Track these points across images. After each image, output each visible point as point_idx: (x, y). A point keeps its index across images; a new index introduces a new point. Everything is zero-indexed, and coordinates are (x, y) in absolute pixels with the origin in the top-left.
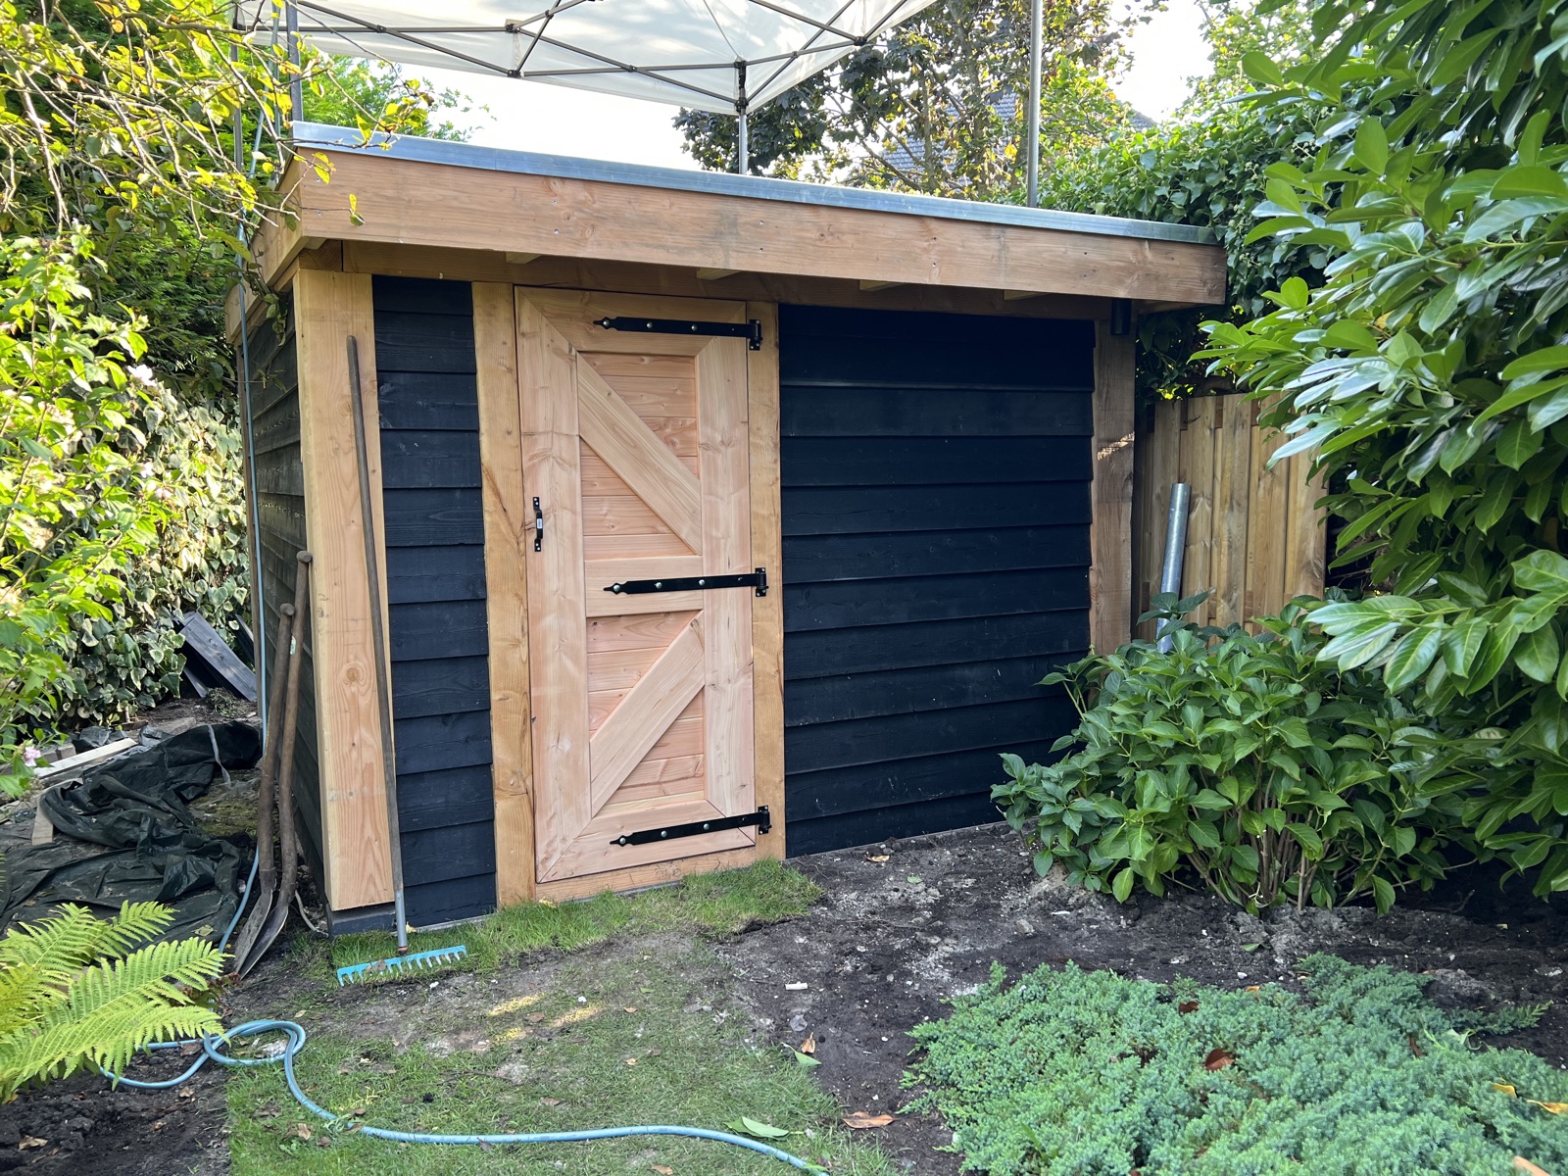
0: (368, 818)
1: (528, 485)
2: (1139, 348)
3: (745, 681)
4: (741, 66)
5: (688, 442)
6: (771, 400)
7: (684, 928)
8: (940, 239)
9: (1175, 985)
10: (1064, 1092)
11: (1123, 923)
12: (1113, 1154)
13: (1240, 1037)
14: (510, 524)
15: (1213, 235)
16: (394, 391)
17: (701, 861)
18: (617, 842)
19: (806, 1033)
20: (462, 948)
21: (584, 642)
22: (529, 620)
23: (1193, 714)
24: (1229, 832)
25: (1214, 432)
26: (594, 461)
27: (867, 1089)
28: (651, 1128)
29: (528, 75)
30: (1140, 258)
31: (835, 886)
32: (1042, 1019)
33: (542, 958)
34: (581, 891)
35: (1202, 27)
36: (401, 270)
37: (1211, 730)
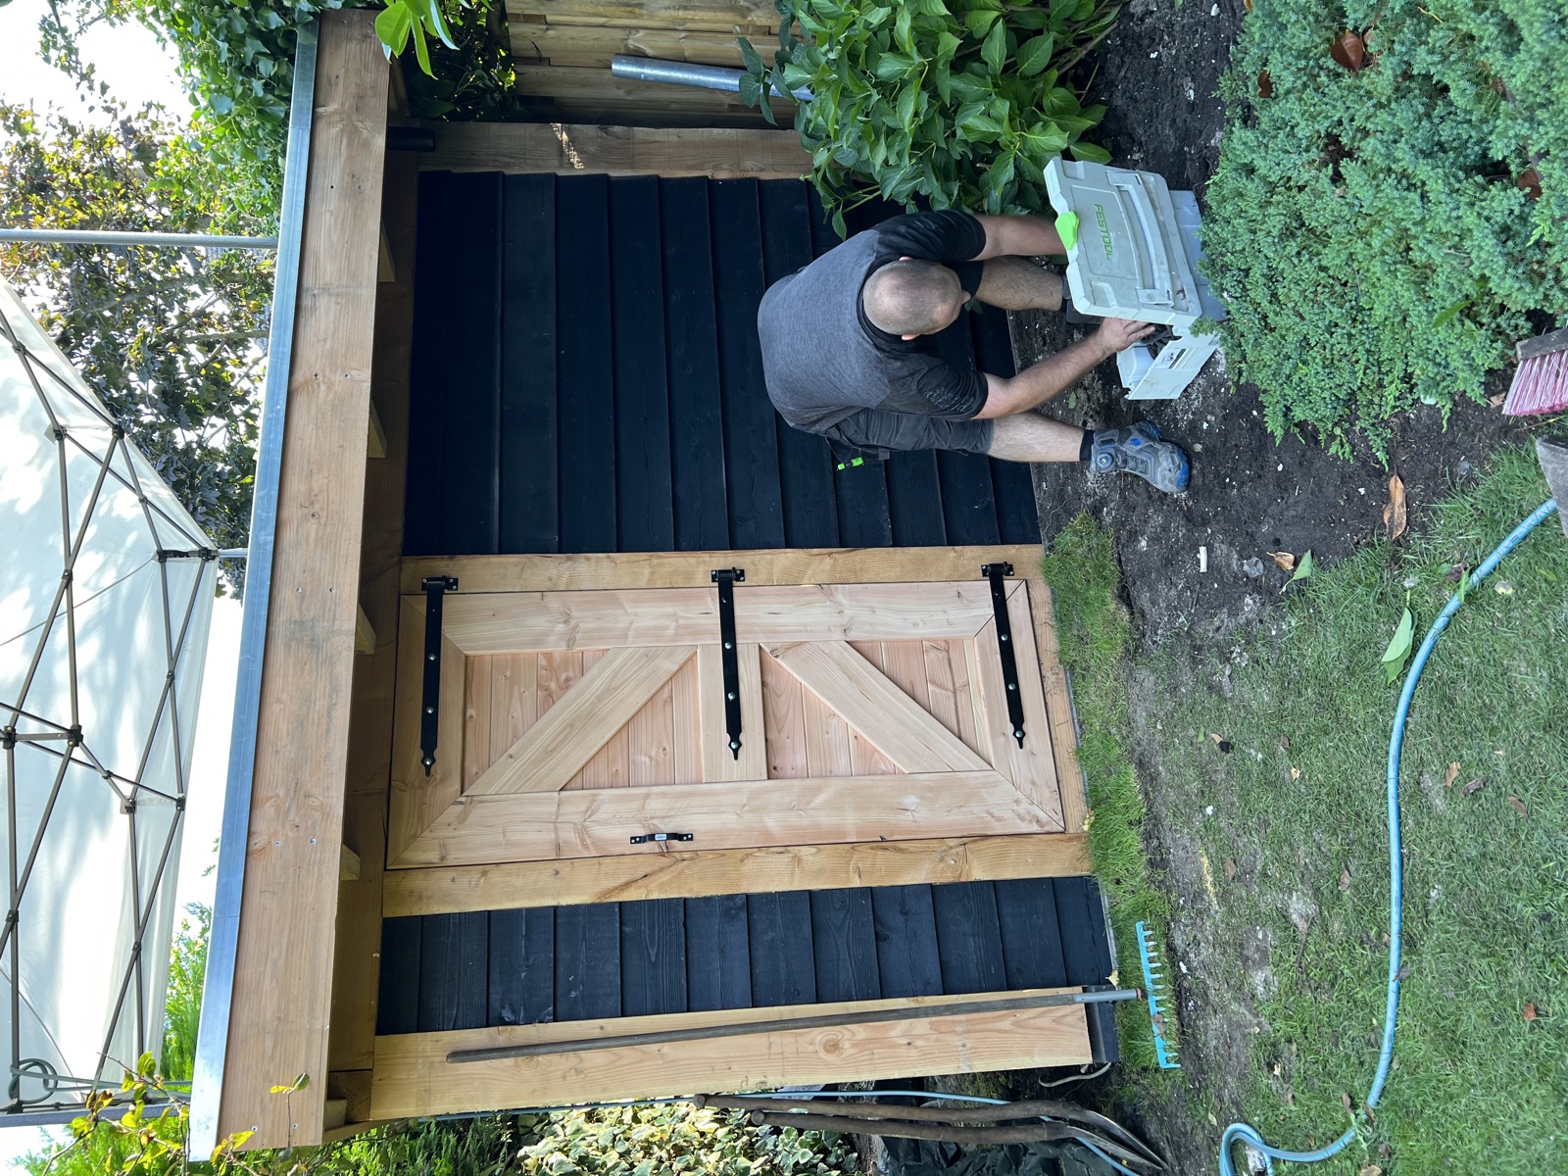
0: (990, 1026)
1: (617, 850)
2: (452, 115)
3: (841, 593)
4: (163, 556)
5: (566, 662)
6: (516, 565)
7: (1123, 676)
8: (317, 369)
9: (1227, 98)
10: (1384, 262)
11: (1136, 156)
12: (1492, 210)
13: (1317, 21)
14: (662, 869)
15: (306, 25)
16: (511, 1005)
17: (1043, 645)
18: (1020, 741)
19: (1268, 561)
20: (1139, 925)
21: (796, 782)
22: (769, 846)
23: (888, 67)
24: (1033, 23)
25: (550, 25)
26: (589, 775)
27: (1349, 500)
28: (1392, 774)
29: (182, 788)
30: (336, 118)
31: (1076, 492)
32: (1272, 278)
33: (1155, 842)
34: (1074, 784)
35: (112, 24)
36: (369, 1000)
37: (909, 47)
